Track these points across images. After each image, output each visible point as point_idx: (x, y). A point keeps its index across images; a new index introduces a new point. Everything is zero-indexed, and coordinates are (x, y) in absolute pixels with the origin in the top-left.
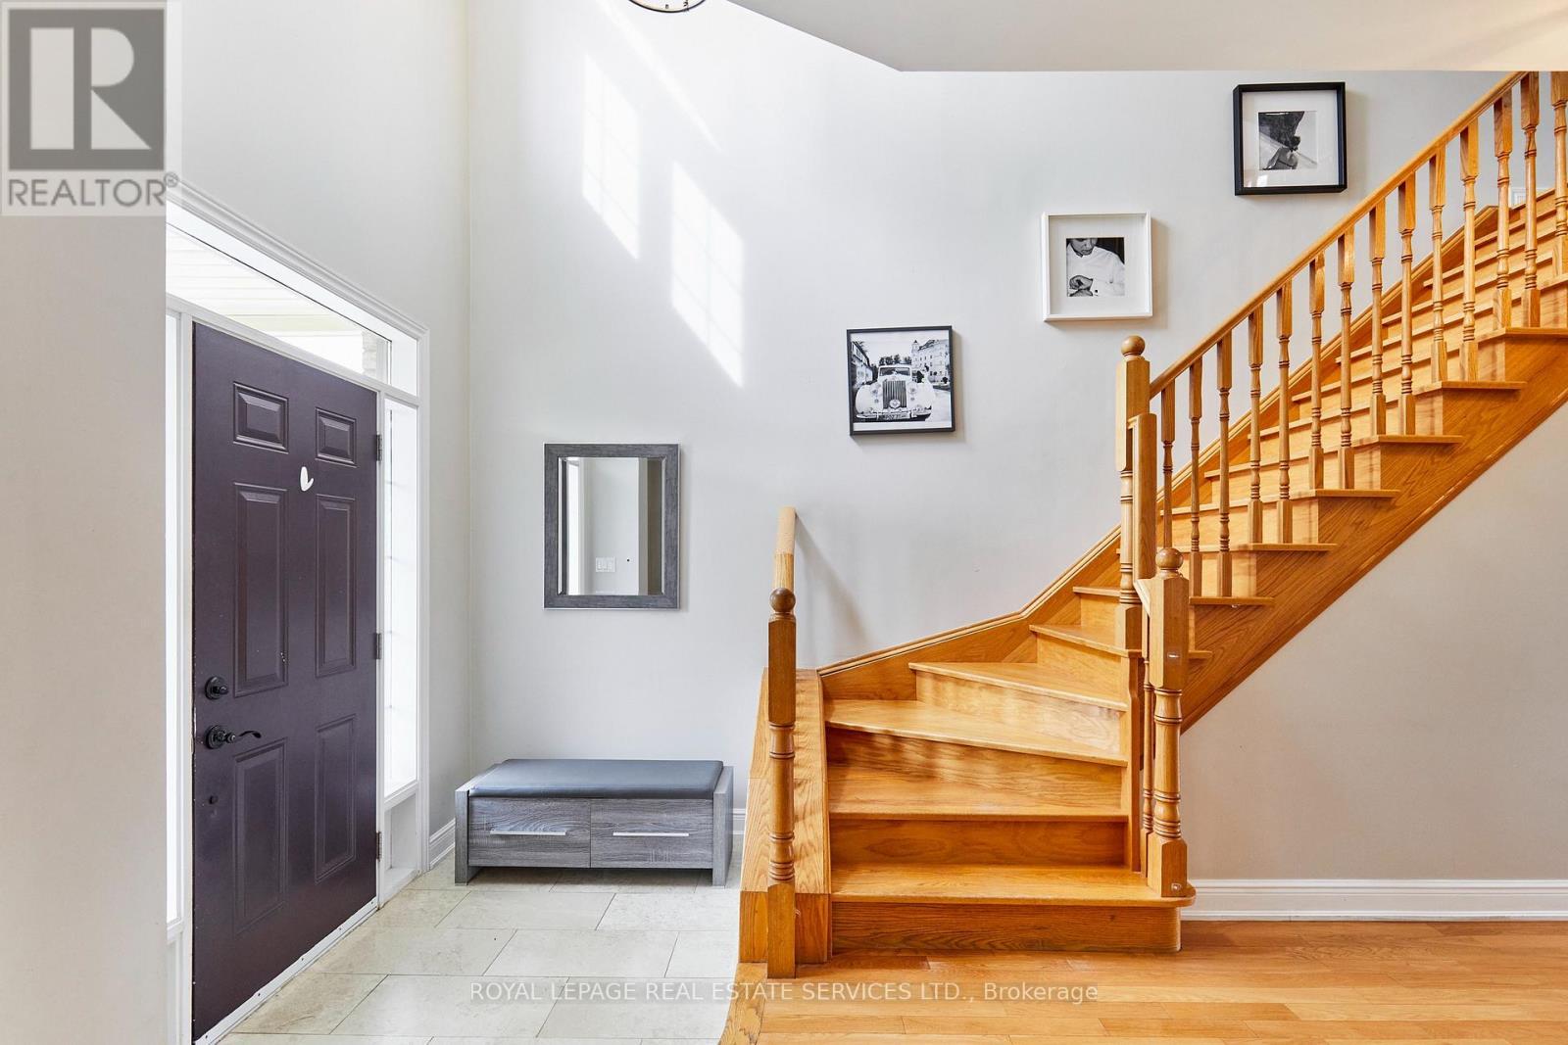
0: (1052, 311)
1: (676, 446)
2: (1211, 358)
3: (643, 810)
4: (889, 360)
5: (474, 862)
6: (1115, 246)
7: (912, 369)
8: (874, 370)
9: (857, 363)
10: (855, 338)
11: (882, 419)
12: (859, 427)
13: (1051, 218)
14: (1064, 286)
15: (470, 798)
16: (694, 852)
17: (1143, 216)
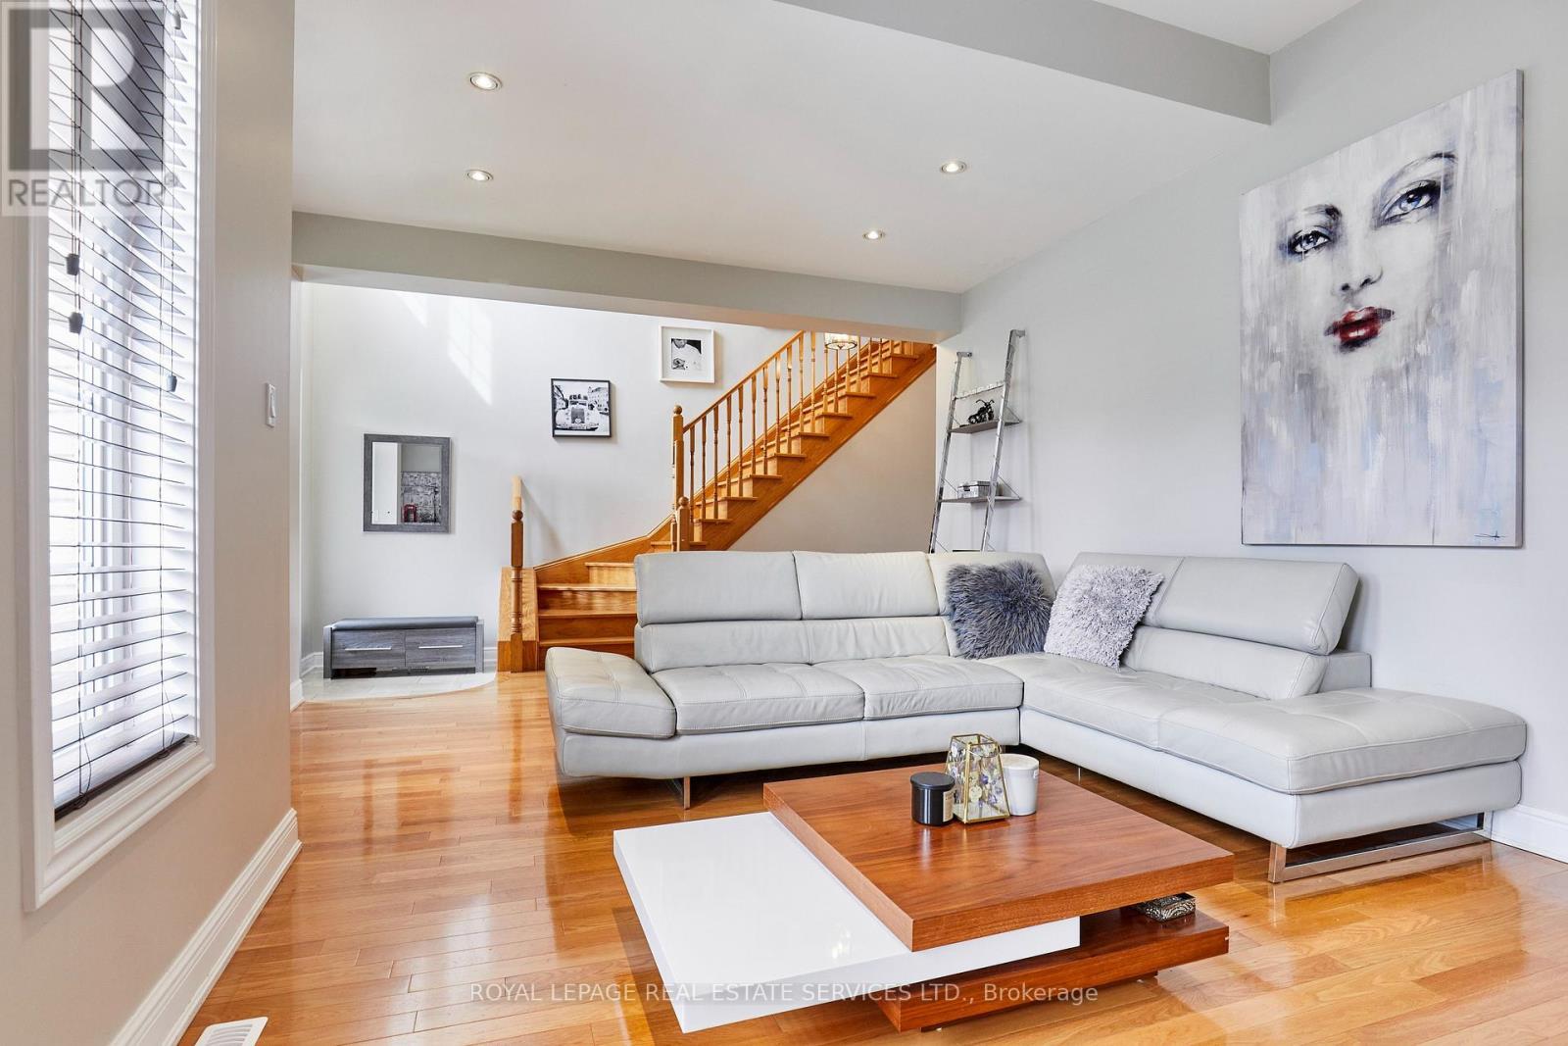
0: (663, 377)
1: (448, 439)
2: (710, 416)
3: (436, 634)
4: (575, 397)
5: (335, 667)
6: (696, 344)
7: (588, 402)
8: (567, 402)
9: (556, 397)
10: (555, 383)
11: (571, 429)
12: (557, 432)
13: (663, 328)
14: (670, 364)
15: (332, 631)
16: (465, 655)
17: (710, 331)
